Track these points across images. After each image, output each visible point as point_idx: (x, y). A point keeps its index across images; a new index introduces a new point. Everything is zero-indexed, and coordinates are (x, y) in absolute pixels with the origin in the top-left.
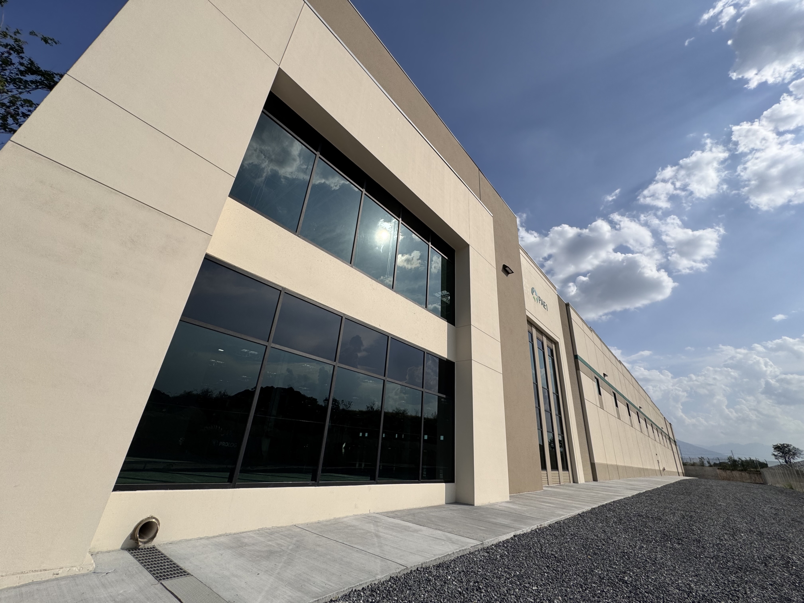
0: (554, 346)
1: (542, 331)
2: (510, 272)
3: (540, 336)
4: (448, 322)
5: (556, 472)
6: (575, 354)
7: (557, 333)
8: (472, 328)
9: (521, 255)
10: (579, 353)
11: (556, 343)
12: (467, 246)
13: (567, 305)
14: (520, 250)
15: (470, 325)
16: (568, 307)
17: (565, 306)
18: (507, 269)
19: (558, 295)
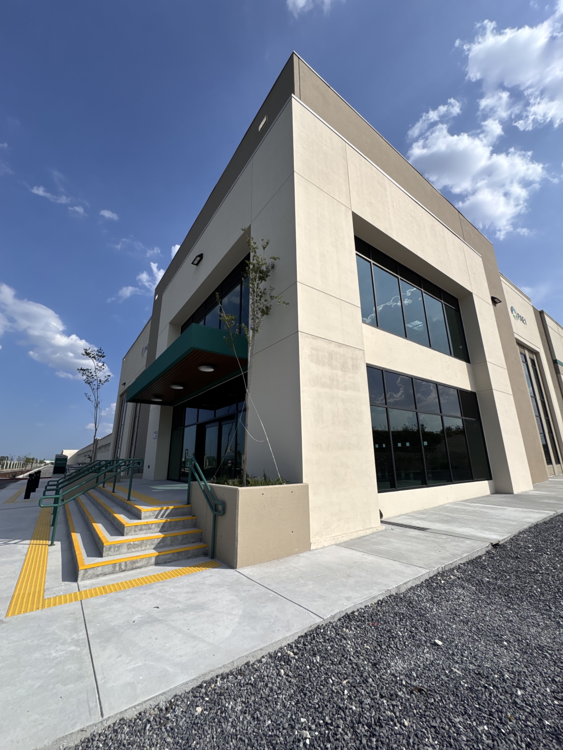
0: (535, 356)
1: (523, 345)
2: (498, 301)
3: (522, 350)
4: (466, 361)
5: (551, 466)
6: (554, 359)
7: (537, 344)
8: (489, 365)
9: (502, 282)
10: (558, 357)
11: (537, 354)
12: (471, 294)
13: (541, 313)
14: (501, 277)
15: (486, 361)
16: (542, 315)
17: (539, 315)
18: (496, 300)
19: (532, 306)
